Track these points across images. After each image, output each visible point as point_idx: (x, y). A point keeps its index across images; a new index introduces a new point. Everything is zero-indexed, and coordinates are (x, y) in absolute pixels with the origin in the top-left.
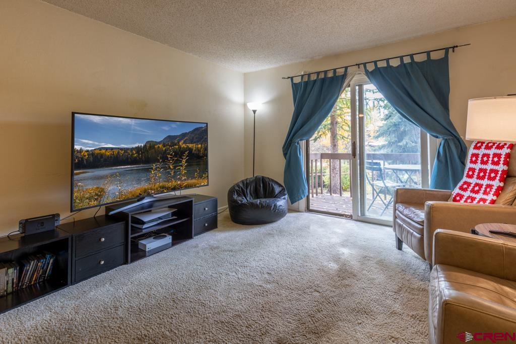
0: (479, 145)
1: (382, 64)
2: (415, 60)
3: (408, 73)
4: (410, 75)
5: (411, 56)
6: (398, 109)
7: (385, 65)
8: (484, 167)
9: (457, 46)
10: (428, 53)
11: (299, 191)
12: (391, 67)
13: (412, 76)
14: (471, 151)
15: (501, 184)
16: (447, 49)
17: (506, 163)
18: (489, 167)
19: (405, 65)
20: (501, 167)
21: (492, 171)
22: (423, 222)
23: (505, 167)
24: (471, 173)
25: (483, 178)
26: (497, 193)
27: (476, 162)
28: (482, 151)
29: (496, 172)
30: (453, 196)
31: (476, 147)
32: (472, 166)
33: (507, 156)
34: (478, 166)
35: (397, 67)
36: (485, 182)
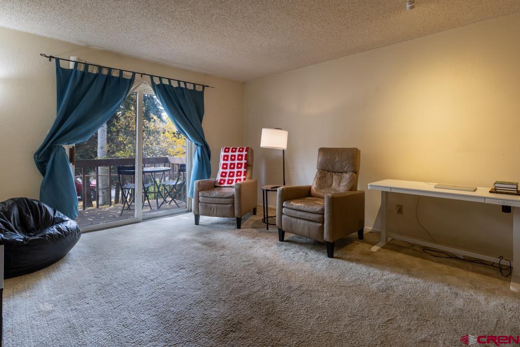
0: (227, 150)
1: (166, 82)
2: (187, 87)
3: (184, 95)
4: (185, 98)
5: (185, 83)
6: (180, 125)
7: (168, 83)
8: (233, 162)
9: (208, 86)
10: (194, 85)
11: (72, 208)
12: (172, 86)
14: (222, 154)
15: (245, 170)
16: (204, 87)
17: (246, 159)
18: (236, 162)
19: (182, 88)
20: (244, 161)
21: (238, 164)
22: (233, 195)
23: (246, 161)
24: (225, 166)
25: (234, 168)
26: (245, 175)
27: (227, 160)
28: (230, 154)
29: (241, 164)
30: (218, 181)
31: (225, 151)
32: (225, 162)
33: (246, 155)
34: (229, 162)
35: (176, 88)
36: (236, 170)
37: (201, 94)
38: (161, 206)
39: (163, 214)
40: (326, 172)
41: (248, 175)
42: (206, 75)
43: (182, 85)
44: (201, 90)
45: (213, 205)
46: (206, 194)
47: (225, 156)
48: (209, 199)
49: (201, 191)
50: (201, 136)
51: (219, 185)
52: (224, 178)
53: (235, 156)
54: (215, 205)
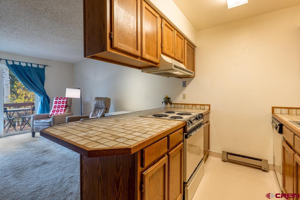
0: (57, 99)
2: (33, 66)
3: (30, 70)
4: (31, 72)
5: (31, 64)
7: (19, 64)
8: (59, 105)
9: (47, 66)
10: (38, 65)
12: (22, 66)
13: (32, 72)
14: (54, 100)
15: (65, 109)
16: (45, 66)
17: (66, 103)
18: (61, 105)
19: (29, 67)
20: (65, 104)
21: (62, 106)
22: (51, 121)
23: (66, 104)
24: (55, 107)
25: (59, 108)
26: (64, 111)
27: (56, 104)
28: (58, 100)
29: (63, 106)
30: (50, 115)
31: (56, 99)
32: (55, 105)
33: (66, 101)
34: (57, 105)
35: (25, 67)
36: (60, 109)
37: (43, 70)
38: (22, 129)
39: (18, 133)
40: (97, 109)
41: (66, 111)
42: (47, 60)
43: (29, 65)
44: (43, 68)
45: (41, 127)
46: (37, 121)
47: (55, 102)
48: (39, 124)
49: (35, 120)
50: (43, 91)
51: (50, 117)
52: (58, 113)
53: (60, 102)
54: (42, 127)
